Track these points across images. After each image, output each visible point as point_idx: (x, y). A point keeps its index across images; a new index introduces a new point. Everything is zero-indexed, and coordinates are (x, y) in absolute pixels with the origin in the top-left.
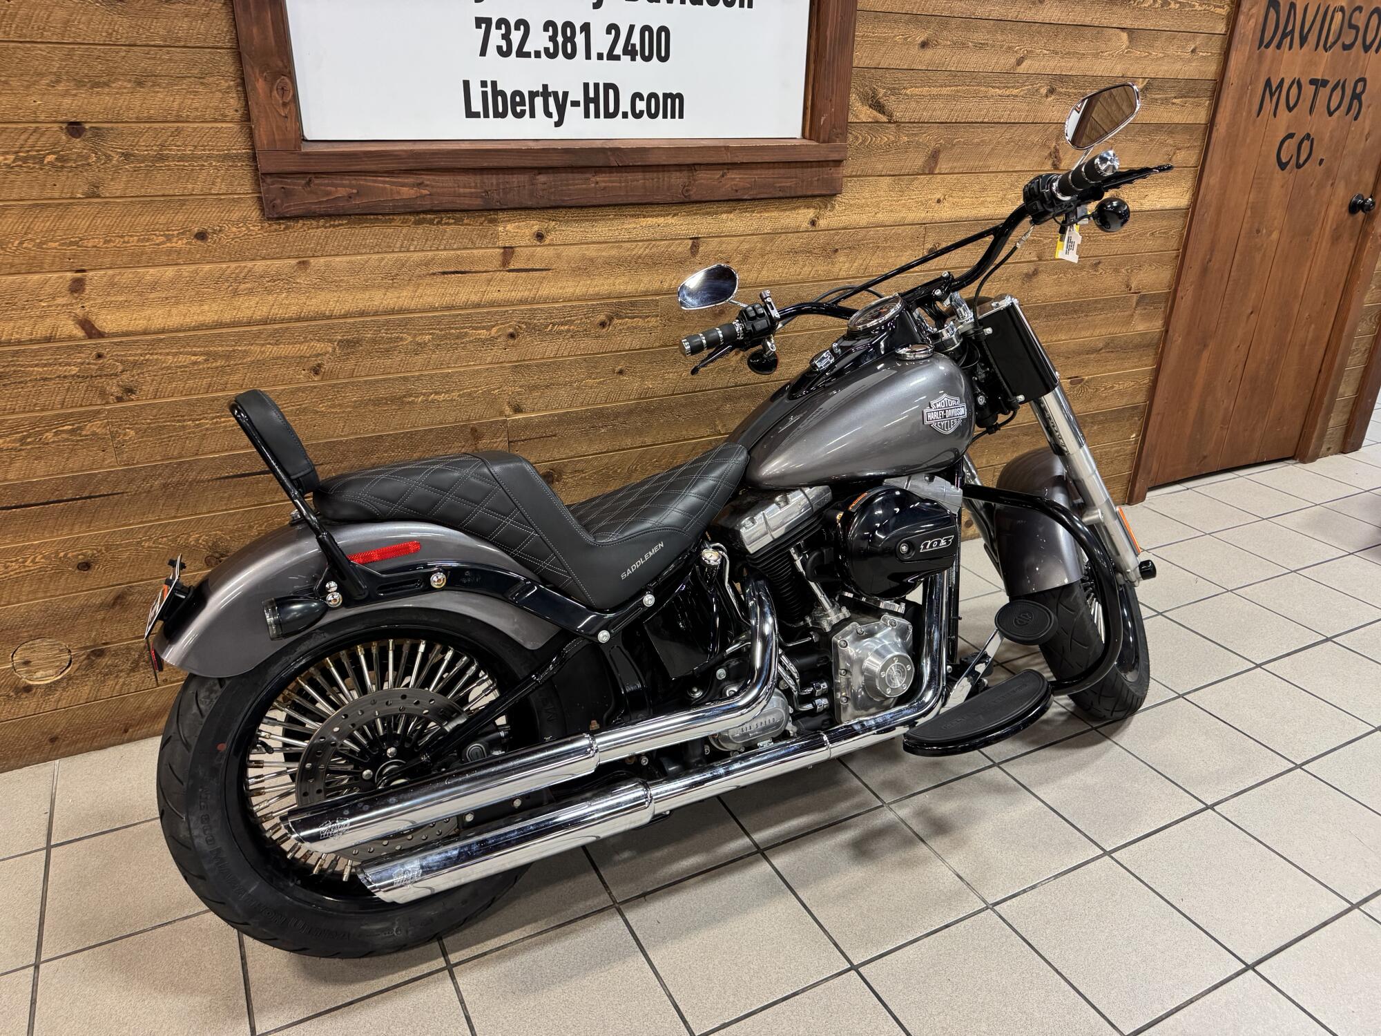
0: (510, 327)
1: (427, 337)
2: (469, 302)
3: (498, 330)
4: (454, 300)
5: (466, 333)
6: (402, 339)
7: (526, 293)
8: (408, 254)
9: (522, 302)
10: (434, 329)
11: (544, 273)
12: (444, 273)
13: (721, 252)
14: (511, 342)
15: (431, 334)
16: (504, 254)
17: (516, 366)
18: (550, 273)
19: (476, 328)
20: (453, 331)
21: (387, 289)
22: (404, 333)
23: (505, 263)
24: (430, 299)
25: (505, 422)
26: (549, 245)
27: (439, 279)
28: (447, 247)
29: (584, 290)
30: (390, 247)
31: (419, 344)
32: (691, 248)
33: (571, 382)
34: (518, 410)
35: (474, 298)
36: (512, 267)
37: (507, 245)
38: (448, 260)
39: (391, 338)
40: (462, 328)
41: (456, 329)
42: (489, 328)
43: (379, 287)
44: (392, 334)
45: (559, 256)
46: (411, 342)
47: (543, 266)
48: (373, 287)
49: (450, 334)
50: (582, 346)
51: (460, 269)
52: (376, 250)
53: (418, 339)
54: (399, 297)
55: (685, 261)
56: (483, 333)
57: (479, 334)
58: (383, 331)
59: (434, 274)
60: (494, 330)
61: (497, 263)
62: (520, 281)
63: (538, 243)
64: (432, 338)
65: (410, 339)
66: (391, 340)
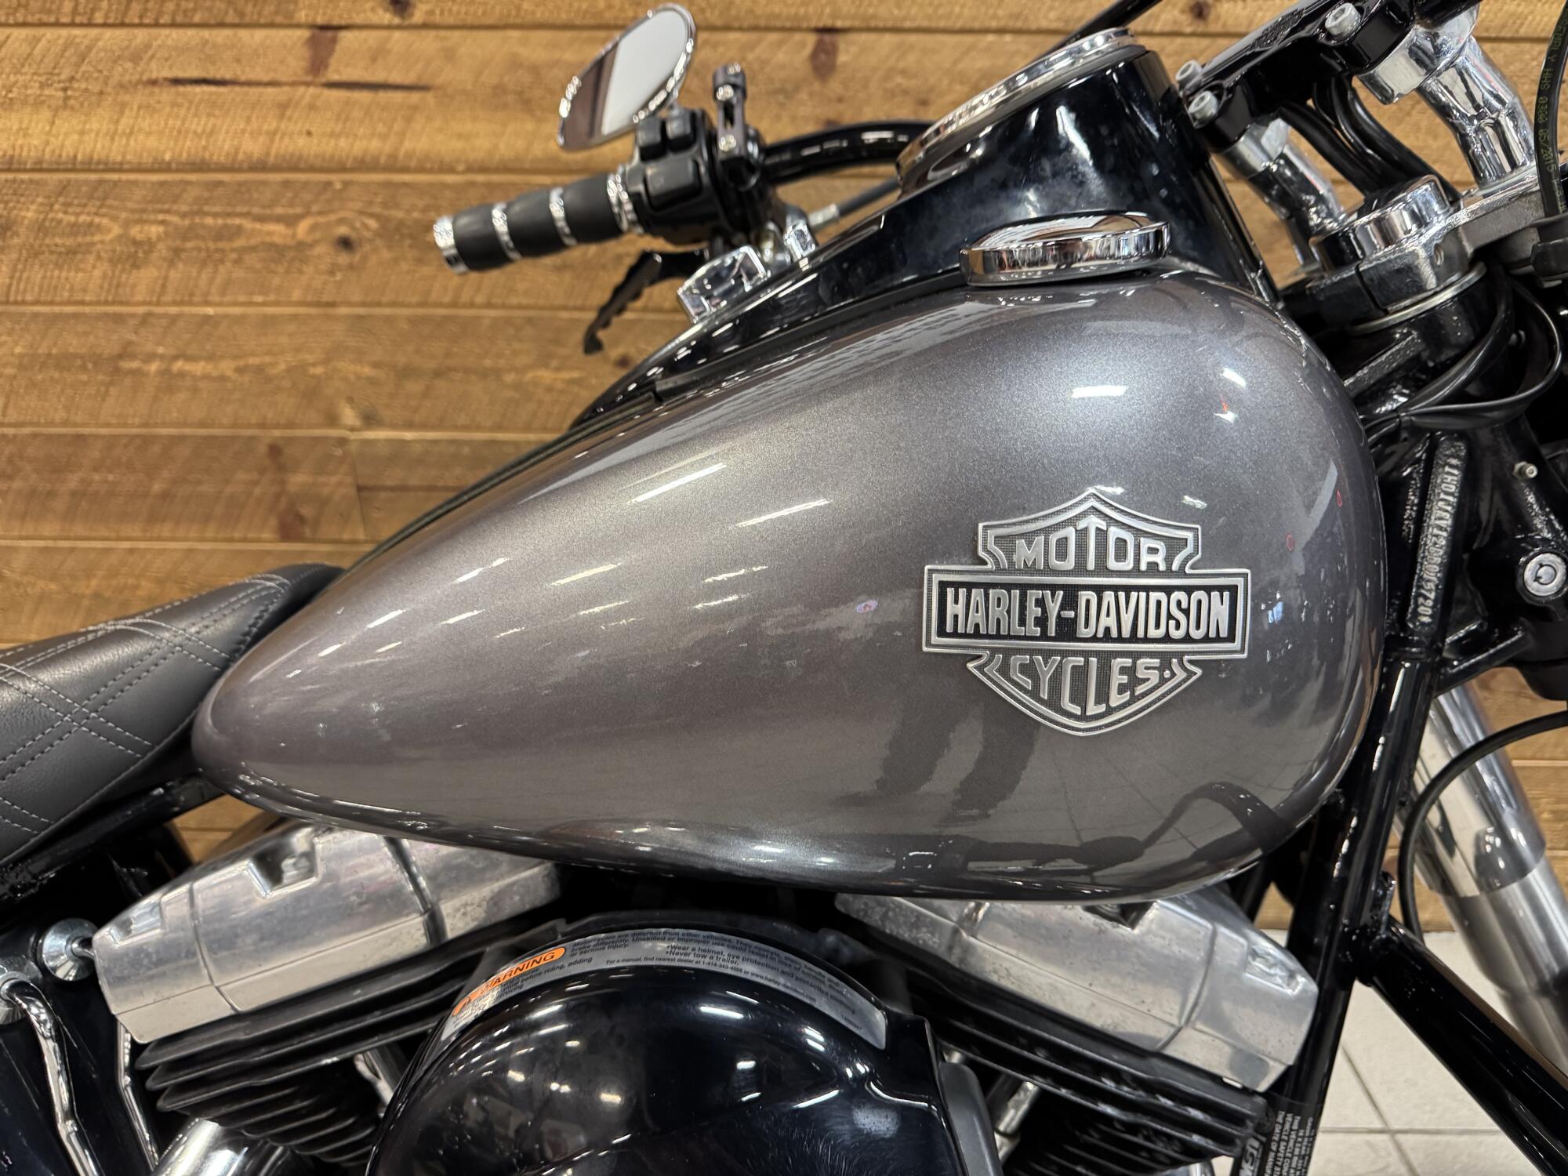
0: (341, 221)
1: (155, 230)
2: (240, 157)
3: (313, 228)
4: (205, 148)
5: (239, 228)
6: (99, 228)
7: (374, 145)
8: (93, 32)
9: (364, 164)
10: (168, 212)
11: (415, 97)
12: (177, 82)
13: (903, 72)
14: (343, 258)
15: (163, 222)
16: (312, 42)
17: (361, 317)
18: (429, 97)
19: (261, 219)
20: (209, 221)
21: (56, 112)
22: (104, 215)
23: (318, 64)
24: (152, 142)
25: (342, 442)
26: (425, 26)
27: (167, 94)
28: (179, 19)
29: (520, 144)
30: (49, 12)
31: (136, 243)
32: (814, 55)
33: (497, 373)
34: (370, 420)
35: (252, 147)
36: (335, 77)
37: (320, 20)
38: (183, 50)
39: (73, 225)
40: (229, 215)
41: (215, 215)
42: (291, 221)
43: (38, 103)
44: (78, 215)
45: (450, 55)
46: (120, 237)
47: (410, 79)
48: (24, 103)
49: (204, 226)
50: (521, 286)
51: (211, 74)
52: (20, 19)
53: (135, 231)
54: (82, 133)
55: (797, 89)
56: (277, 232)
57: (270, 233)
58: (57, 207)
59: (154, 83)
60: (303, 227)
61: (296, 63)
62: (357, 113)
63: (397, 21)
64: (166, 233)
65: (116, 230)
66: (75, 229)
